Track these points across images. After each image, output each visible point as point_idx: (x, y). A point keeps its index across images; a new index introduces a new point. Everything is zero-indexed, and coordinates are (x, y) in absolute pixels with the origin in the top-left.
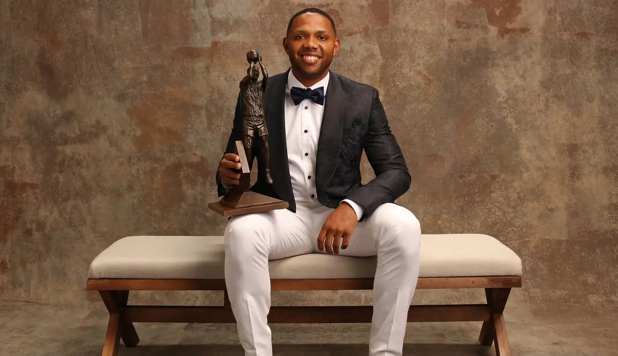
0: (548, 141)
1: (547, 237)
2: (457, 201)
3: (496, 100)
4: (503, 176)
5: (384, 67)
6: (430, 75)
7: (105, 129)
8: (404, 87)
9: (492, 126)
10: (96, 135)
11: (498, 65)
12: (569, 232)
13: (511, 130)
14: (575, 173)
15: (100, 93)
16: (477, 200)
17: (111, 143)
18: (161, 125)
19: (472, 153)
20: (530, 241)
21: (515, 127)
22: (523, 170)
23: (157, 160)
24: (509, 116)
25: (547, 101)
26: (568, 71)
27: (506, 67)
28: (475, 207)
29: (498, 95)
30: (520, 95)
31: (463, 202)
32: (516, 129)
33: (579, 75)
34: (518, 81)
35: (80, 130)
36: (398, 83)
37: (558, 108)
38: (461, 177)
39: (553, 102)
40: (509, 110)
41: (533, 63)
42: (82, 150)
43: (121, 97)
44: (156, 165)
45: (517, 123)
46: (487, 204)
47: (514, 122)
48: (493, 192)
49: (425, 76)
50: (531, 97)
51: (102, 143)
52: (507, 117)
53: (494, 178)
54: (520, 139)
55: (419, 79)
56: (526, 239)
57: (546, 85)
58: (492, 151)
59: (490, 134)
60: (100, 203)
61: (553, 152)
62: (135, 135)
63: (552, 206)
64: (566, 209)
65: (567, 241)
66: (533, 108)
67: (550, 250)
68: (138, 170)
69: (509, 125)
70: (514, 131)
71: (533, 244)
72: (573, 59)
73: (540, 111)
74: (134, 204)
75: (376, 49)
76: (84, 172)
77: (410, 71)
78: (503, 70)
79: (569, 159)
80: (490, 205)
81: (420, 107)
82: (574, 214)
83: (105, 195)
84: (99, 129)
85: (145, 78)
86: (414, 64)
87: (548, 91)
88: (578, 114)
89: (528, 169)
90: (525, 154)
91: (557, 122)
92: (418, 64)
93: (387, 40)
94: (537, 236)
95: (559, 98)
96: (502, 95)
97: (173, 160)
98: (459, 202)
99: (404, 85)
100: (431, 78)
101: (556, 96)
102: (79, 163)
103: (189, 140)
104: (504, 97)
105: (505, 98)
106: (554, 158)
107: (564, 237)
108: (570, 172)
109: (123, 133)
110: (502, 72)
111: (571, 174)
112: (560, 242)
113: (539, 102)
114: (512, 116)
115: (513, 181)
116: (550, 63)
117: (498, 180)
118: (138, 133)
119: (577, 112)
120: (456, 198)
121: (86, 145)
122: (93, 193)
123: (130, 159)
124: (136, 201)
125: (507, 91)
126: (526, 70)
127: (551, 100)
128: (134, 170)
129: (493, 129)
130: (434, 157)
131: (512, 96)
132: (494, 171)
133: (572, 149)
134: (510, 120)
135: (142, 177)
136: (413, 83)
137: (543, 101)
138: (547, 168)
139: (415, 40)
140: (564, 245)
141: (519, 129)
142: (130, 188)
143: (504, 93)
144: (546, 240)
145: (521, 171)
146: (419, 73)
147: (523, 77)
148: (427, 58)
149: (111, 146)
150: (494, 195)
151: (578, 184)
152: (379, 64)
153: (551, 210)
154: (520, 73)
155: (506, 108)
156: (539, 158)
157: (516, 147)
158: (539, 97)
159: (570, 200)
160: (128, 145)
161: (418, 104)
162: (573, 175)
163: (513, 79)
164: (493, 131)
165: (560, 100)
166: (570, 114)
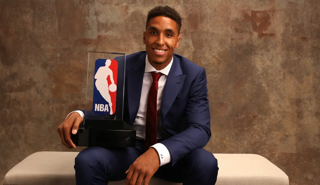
0: (285, 97)
1: (285, 152)
2: (234, 129)
3: (256, 73)
4: (260, 116)
5: (194, 52)
6: (220, 58)
7: (34, 84)
8: (205, 64)
9: (254, 88)
10: (29, 87)
11: (258, 54)
12: (297, 149)
13: (264, 90)
14: (300, 115)
15: (33, 63)
16: (245, 129)
17: (38, 91)
18: (67, 82)
19: (243, 103)
20: (275, 154)
21: (266, 88)
22: (271, 113)
23: (64, 102)
24: (264, 82)
25: (284, 74)
26: (296, 58)
27: (262, 55)
28: (244, 133)
29: (257, 70)
30: (270, 71)
31: (238, 130)
32: (267, 90)
33: (302, 60)
34: (268, 63)
35: (20, 84)
36: (202, 62)
37: (290, 78)
38: (237, 116)
39: (288, 75)
40: (264, 79)
41: (277, 53)
42: (21, 95)
43: (45, 66)
44: (64, 105)
45: (268, 86)
46: (251, 132)
47: (266, 86)
48: (254, 125)
49: (217, 59)
50: (276, 72)
51: (33, 91)
52: (263, 83)
53: (255, 117)
54: (269, 95)
55: (214, 60)
56: (273, 152)
57: (284, 65)
58: (254, 102)
59: (253, 92)
60: (30, 126)
61: (288, 103)
62: (52, 87)
63: (287, 134)
64: (295, 135)
65: (296, 154)
66: (277, 78)
67: (287, 159)
68: (53, 108)
69: (263, 87)
70: (266, 91)
71: (277, 156)
72: (299, 52)
73: (281, 80)
74: (50, 127)
75: (190, 43)
76: (21, 108)
77: (209, 56)
78: (261, 57)
79: (296, 107)
80: (252, 133)
81: (214, 76)
82: (300, 138)
83: (33, 122)
84: (32, 83)
85: (59, 55)
86: (211, 52)
87: (285, 69)
88: (301, 82)
89: (274, 113)
90: (272, 104)
91: (290, 86)
92: (214, 52)
93: (196, 38)
94: (279, 151)
95: (291, 73)
96: (260, 71)
97: (73, 102)
98: (235, 130)
99: (206, 64)
100: (221, 60)
101: (289, 72)
102: (19, 103)
103: (82, 91)
104: (261, 72)
105: (262, 72)
106: (288, 107)
107: (294, 152)
108: (298, 114)
109: (45, 86)
110: (260, 58)
111: (297, 116)
112: (292, 155)
113: (280, 75)
114: (265, 82)
115: (266, 119)
116: (286, 53)
117: (257, 118)
118: (54, 87)
119: (301, 81)
120: (234, 128)
121: (23, 92)
122: (26, 120)
123: (49, 101)
124: (51, 125)
125: (263, 69)
126: (273, 57)
127: (286, 74)
128: (50, 108)
129: (255, 89)
130: (222, 104)
131: (265, 71)
132: (255, 113)
133: (298, 102)
134: (264, 85)
135: (55, 112)
136: (210, 62)
137: (282, 75)
138: (284, 112)
139: (212, 39)
140: (294, 156)
141: (269, 90)
142: (48, 118)
143: (260, 69)
144: (285, 153)
145: (270, 114)
146: (214, 57)
147: (271, 61)
148: (219, 48)
149: (37, 94)
150: (255, 127)
151: (302, 122)
152: (192, 51)
153: (287, 136)
154: (270, 58)
155: (262, 78)
156: (280, 106)
157: (268, 100)
158: (280, 72)
159: (297, 130)
160: (47, 94)
161: (214, 74)
162: (298, 116)
163: (266, 61)
164: (255, 91)
165: (292, 74)
166: (297, 82)
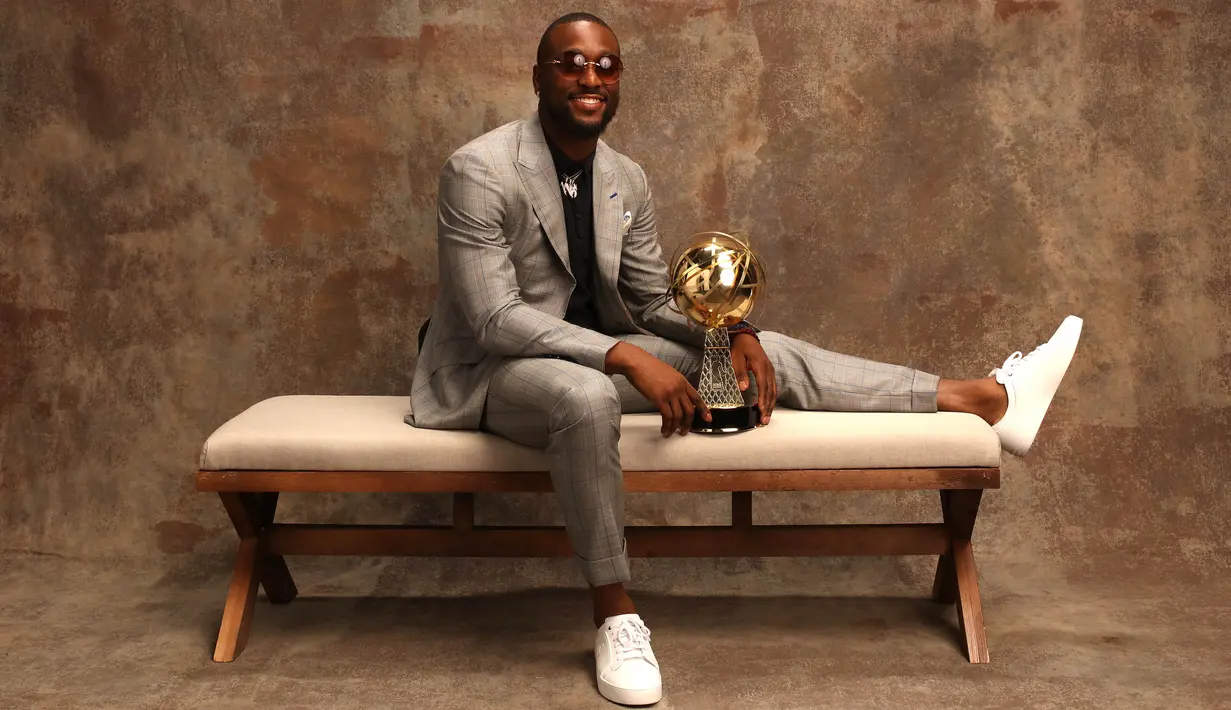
0: (1096, 227)
1: (1096, 422)
2: (915, 348)
3: (992, 146)
4: (1006, 298)
5: (767, 78)
6: (859, 96)
7: (204, 201)
8: (808, 118)
9: (985, 198)
10: (187, 214)
11: (996, 76)
12: (1141, 412)
13: (1022, 205)
14: (1151, 292)
15: (195, 129)
16: (955, 346)
17: (215, 229)
18: (318, 193)
19: (945, 252)
20: (1060, 431)
21: (1030, 199)
22: (1046, 285)
23: (310, 263)
24: (1018, 178)
25: (1095, 148)
26: (1136, 88)
27: (1012, 79)
28: (951, 361)
29: (996, 135)
30: (1040, 137)
31: (928, 350)
32: (1033, 205)
33: (1158, 96)
34: (1035, 107)
35: (153, 202)
36: (796, 111)
37: (1116, 161)
38: (923, 299)
39: (1107, 150)
40: (1019, 165)
41: (1065, 71)
42: (156, 242)
43: (238, 137)
44: (307, 274)
45: (1034, 192)
46: (976, 356)
47: (1029, 189)
48: (987, 330)
49: (848, 96)
50: (1063, 140)
51: (198, 230)
52: (1016, 180)
53: (988, 301)
54: (1041, 224)
55: (839, 102)
56: (1054, 426)
57: (1093, 115)
58: (984, 248)
59: (981, 213)
60: (192, 351)
61: (1107, 249)
62: (264, 212)
63: (1105, 359)
64: (1133, 364)
65: (1136, 430)
66: (1068, 163)
67: (1102, 449)
68: (270, 285)
69: (1018, 195)
70: (1029, 207)
71: (1066, 437)
72: (1146, 65)
73: (1081, 168)
74: (261, 352)
75: (752, 42)
76: (161, 288)
77: (820, 87)
78: (1007, 85)
79: (1138, 265)
80: (980, 358)
81: (840, 159)
82: (1150, 375)
83: (202, 334)
84: (192, 201)
85: (286, 99)
86: (827, 74)
87: (1096, 128)
88: (1157, 174)
89: (1056, 285)
90: (1051, 255)
91: (1115, 190)
92: (837, 73)
93: (773, 24)
94: (1077, 420)
95: (1120, 141)
96: (1005, 137)
97: (342, 263)
98: (918, 351)
99: (808, 116)
100: (862, 100)
101: (1114, 138)
102: (149, 269)
103: (372, 224)
104: (1008, 139)
105: (1010, 143)
106: (1109, 262)
107: (1129, 421)
108: (1142, 289)
109: (240, 209)
110: (1004, 90)
111: (1143, 294)
112: (1121, 433)
113: (1079, 151)
114: (1025, 177)
115: (1028, 308)
116: (1099, 72)
117: (996, 306)
118: (272, 208)
119: (1156, 172)
120: (913, 343)
121: (164, 233)
122: (178, 330)
123: (254, 262)
124: (263, 347)
125: (1015, 128)
126: (1052, 85)
127: (1103, 146)
128: (261, 284)
129: (987, 204)
130: (868, 260)
131: (1024, 138)
132: (988, 288)
133: (1145, 245)
134: (1020, 186)
135: (278, 298)
136: (825, 110)
137: (1086, 147)
138: (1094, 282)
139: (828, 26)
140: (1129, 438)
141: (1038, 203)
142: (253, 321)
143: (1007, 132)
144: (1094, 427)
145: (1044, 291)
146: (839, 89)
147: (1046, 100)
148: (854, 60)
149: (214, 237)
150: (988, 336)
151: (1158, 315)
152: (759, 72)
153: (1104, 367)
154: (1042, 90)
155: (1011, 162)
156: (1079, 261)
157: (1035, 241)
158: (1078, 139)
159: (1141, 346)
160: (250, 234)
161: (836, 153)
162: (1147, 296)
163: (1026, 103)
164: (987, 209)
165: (1120, 147)
166: (1141, 174)
